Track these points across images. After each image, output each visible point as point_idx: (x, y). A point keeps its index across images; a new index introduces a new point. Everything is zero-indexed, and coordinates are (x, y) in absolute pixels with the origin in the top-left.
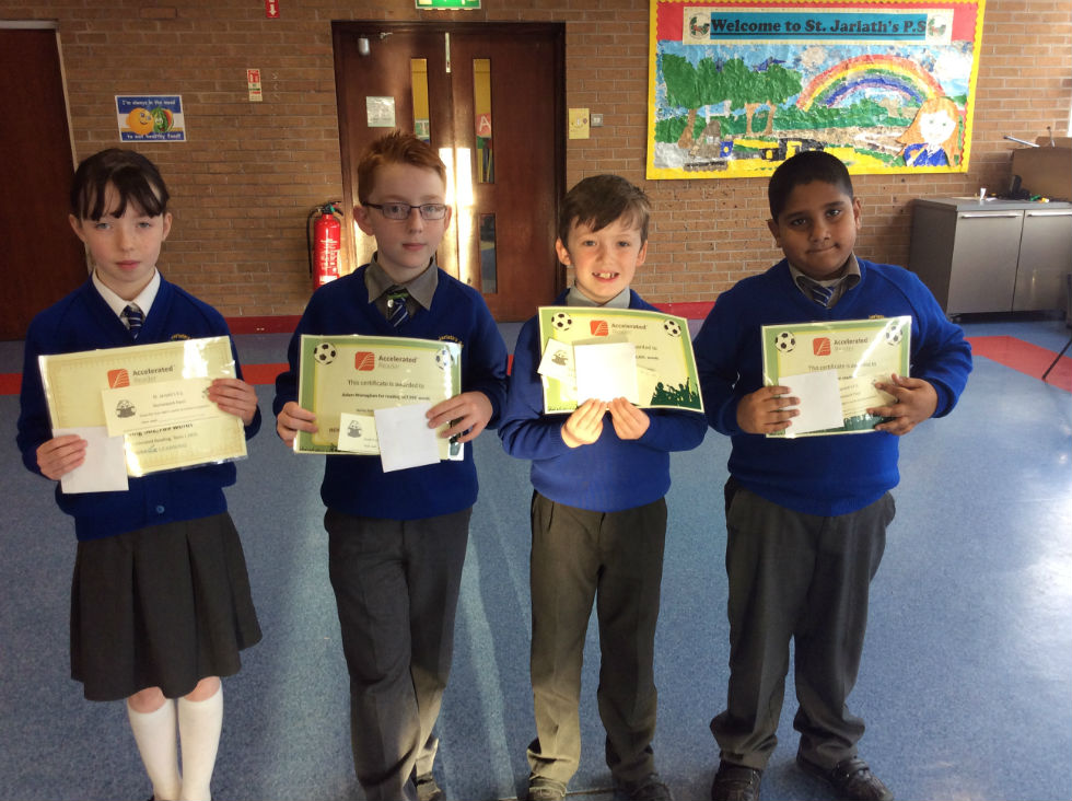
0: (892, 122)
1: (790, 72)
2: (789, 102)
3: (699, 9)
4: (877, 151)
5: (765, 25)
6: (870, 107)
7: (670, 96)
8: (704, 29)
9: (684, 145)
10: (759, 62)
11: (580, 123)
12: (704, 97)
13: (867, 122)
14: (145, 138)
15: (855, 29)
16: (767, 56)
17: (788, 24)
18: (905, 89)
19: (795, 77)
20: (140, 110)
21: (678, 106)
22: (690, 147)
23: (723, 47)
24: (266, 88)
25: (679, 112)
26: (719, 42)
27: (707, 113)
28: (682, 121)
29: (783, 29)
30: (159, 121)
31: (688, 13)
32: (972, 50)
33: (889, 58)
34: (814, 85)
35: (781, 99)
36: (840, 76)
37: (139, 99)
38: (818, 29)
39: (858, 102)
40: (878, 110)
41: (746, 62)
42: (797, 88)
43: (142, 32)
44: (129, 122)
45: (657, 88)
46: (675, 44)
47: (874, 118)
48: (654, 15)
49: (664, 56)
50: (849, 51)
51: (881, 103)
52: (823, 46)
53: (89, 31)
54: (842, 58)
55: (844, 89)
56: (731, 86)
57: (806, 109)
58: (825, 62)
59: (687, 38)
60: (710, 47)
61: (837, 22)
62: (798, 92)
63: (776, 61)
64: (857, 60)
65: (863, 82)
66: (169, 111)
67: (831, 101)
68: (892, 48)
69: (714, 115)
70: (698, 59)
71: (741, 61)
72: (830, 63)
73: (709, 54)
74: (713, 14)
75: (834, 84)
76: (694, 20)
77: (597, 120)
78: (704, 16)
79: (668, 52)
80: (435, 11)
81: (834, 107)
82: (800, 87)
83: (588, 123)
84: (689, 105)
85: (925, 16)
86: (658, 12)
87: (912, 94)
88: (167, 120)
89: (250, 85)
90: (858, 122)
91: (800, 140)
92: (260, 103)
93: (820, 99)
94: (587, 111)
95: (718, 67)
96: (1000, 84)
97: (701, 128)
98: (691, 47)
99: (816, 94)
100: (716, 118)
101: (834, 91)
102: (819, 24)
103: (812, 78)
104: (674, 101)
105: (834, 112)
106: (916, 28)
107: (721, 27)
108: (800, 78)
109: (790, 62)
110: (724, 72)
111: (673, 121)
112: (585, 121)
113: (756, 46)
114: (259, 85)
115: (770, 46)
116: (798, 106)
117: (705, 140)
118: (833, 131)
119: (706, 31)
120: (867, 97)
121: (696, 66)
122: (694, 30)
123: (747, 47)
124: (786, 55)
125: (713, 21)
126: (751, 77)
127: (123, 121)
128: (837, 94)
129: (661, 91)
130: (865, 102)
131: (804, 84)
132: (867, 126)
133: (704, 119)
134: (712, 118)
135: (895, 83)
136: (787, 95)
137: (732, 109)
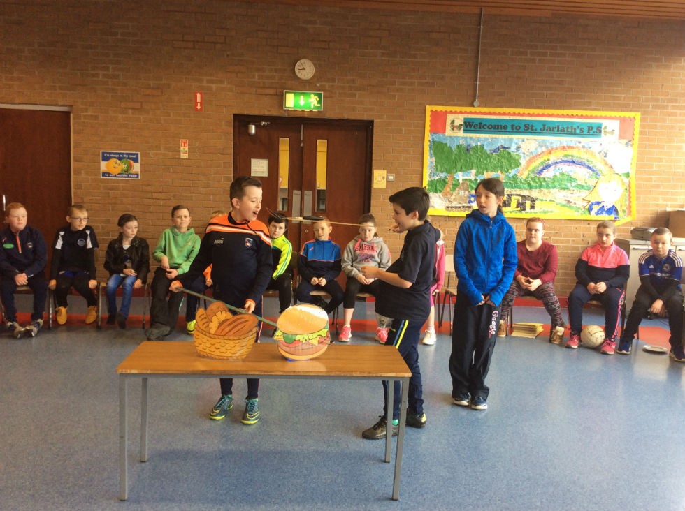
0: (581, 187)
1: (513, 155)
2: (512, 172)
3: (456, 115)
4: (572, 205)
5: (498, 126)
6: (565, 177)
7: (437, 166)
8: (459, 127)
9: (445, 195)
10: (493, 148)
11: (380, 178)
12: (459, 167)
13: (563, 186)
14: (115, 176)
15: (556, 130)
16: (499, 145)
17: (512, 126)
18: (589, 167)
19: (517, 158)
20: (115, 160)
21: (442, 172)
22: (449, 196)
23: (471, 138)
24: (191, 151)
25: (442, 175)
26: (469, 135)
27: (460, 176)
28: (444, 181)
29: (509, 129)
30: (124, 166)
31: (450, 118)
32: (632, 145)
33: (578, 148)
34: (529, 162)
35: (508, 170)
36: (546, 158)
37: (114, 154)
38: (532, 129)
39: (558, 174)
40: (571, 180)
41: (485, 147)
42: (518, 164)
43: (120, 116)
44: (107, 166)
45: (429, 160)
46: (441, 135)
47: (569, 185)
48: (428, 118)
49: (434, 142)
50: (551, 143)
51: (573, 176)
52: (535, 139)
53: (89, 113)
54: (547, 147)
55: (549, 166)
56: (475, 161)
57: (524, 177)
58: (536, 149)
59: (449, 132)
60: (463, 138)
61: (544, 126)
62: (518, 166)
63: (504, 148)
64: (557, 149)
65: (561, 162)
66: (131, 161)
67: (540, 172)
68: (580, 142)
69: (464, 178)
70: (455, 144)
71: (482, 147)
72: (540, 150)
73: (462, 142)
74: (465, 119)
75: (542, 163)
76: (453, 122)
77: (391, 178)
78: (459, 120)
79: (436, 140)
80: (295, 111)
81: (542, 176)
82: (520, 164)
83: (385, 179)
84: (449, 172)
85: (601, 124)
86: (431, 116)
87: (593, 170)
88: (130, 166)
89: (182, 149)
90: (558, 186)
91: (520, 195)
92: (186, 159)
93: (533, 172)
94: (385, 172)
95: (467, 150)
96: (652, 167)
97: (456, 185)
98: (451, 137)
99: (530, 168)
100: (466, 179)
101: (542, 167)
102: (532, 126)
103: (528, 158)
104: (439, 169)
105: (542, 180)
106: (595, 131)
107: (469, 126)
108: (520, 158)
109: (513, 148)
110: (471, 153)
111: (439, 180)
112: (383, 178)
113: (492, 138)
114: (187, 149)
115: (501, 139)
116: (519, 175)
117: (459, 193)
118: (541, 191)
119: (460, 129)
120: (564, 172)
121: (454, 148)
122: (453, 128)
123: (486, 139)
124: (511, 144)
125: (465, 123)
126: (488, 156)
127: (104, 166)
128: (544, 169)
129: (431, 162)
130: (562, 174)
131: (523, 162)
132: (564, 189)
133: (458, 180)
134: (463, 180)
135: (582, 164)
136: (512, 168)
137: (476, 175)
